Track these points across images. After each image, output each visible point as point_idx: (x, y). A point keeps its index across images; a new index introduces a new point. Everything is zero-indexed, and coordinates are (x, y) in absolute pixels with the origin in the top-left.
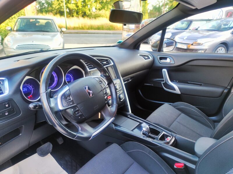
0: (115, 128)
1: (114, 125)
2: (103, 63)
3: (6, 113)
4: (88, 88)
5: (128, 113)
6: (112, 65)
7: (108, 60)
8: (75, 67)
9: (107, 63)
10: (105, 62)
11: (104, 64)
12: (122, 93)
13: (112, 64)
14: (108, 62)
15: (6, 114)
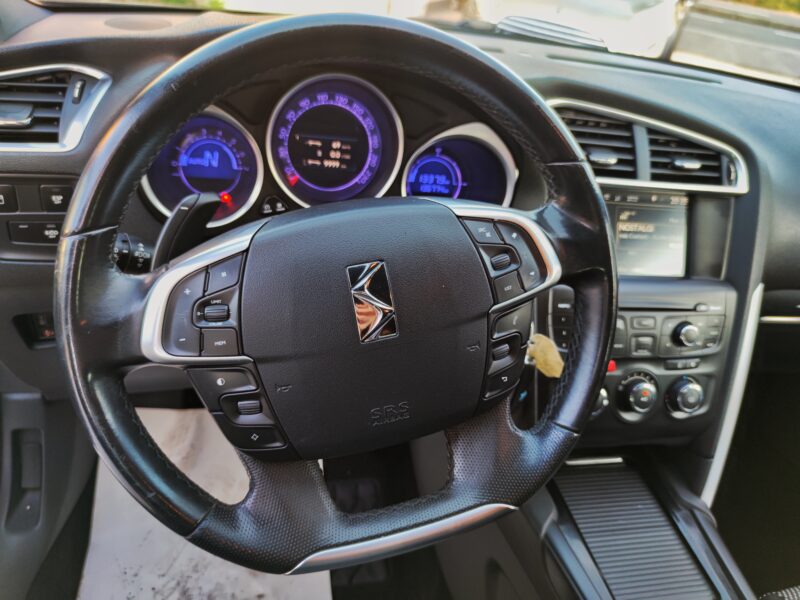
0: (547, 536)
1: (553, 515)
2: (678, 163)
3: (49, 229)
4: (373, 280)
5: (687, 497)
6: (737, 196)
7: (725, 160)
8: (478, 131)
9: (703, 168)
10: (695, 165)
11: (681, 169)
12: (709, 376)
13: (742, 186)
14: (718, 169)
15: (47, 233)
